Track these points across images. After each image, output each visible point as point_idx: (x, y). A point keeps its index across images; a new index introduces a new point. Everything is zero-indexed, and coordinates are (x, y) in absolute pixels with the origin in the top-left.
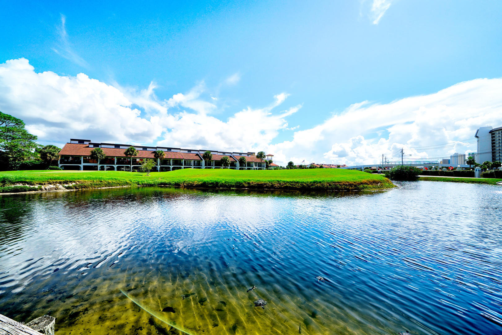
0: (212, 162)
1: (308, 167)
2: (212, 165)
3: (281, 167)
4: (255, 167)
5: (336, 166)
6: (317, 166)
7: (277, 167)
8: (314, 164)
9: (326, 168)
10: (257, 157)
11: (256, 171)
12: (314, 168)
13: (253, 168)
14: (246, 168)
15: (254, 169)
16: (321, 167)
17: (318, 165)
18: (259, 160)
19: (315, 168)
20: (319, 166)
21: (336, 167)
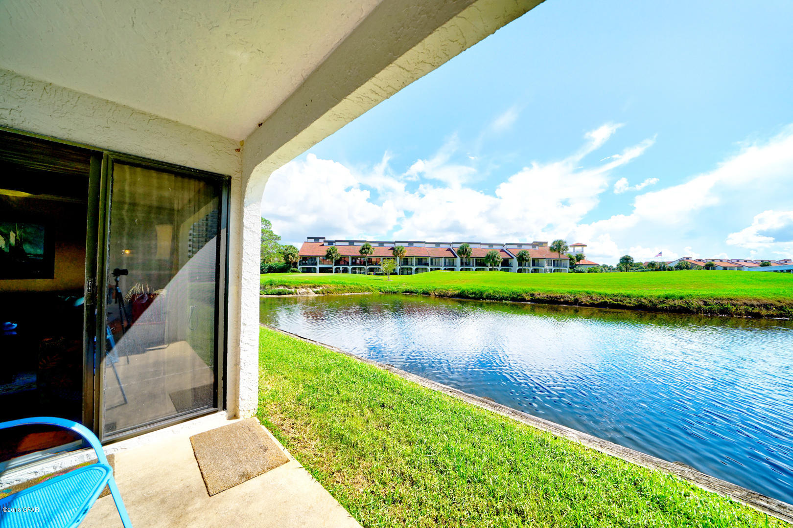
0: (471, 261)
1: (673, 265)
2: (471, 264)
3: (605, 266)
4: (546, 267)
5: (756, 262)
6: (699, 263)
7: (595, 266)
8: (688, 259)
9: (725, 268)
10: (552, 249)
11: (549, 274)
12: (687, 268)
13: (543, 269)
14: (531, 269)
15: (546, 271)
16: (709, 266)
17: (700, 260)
18: (555, 255)
19: (691, 269)
20: (703, 264)
21: (757, 265)
